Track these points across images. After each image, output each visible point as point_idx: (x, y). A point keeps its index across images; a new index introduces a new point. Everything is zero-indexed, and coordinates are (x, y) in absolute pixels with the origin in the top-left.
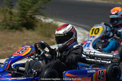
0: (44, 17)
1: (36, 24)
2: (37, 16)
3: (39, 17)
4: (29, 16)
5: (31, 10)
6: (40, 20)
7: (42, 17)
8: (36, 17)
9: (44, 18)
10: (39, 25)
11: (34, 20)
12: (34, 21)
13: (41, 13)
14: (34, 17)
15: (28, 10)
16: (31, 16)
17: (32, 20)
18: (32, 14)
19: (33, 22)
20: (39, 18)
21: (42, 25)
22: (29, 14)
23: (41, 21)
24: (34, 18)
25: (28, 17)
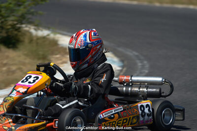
0: (35, 27)
1: (22, 38)
2: (24, 26)
3: (26, 27)
4: (10, 25)
5: (14, 16)
6: (28, 31)
7: (33, 27)
8: (22, 27)
9: (35, 30)
10: (27, 40)
11: (19, 32)
12: (20, 34)
13: (30, 20)
14: (20, 28)
15: (8, 17)
16: (13, 26)
17: (16, 32)
18: (15, 23)
19: (16, 35)
20: (27, 29)
21: (31, 41)
22: (10, 23)
23: (31, 33)
24: (18, 29)
25: (9, 27)
